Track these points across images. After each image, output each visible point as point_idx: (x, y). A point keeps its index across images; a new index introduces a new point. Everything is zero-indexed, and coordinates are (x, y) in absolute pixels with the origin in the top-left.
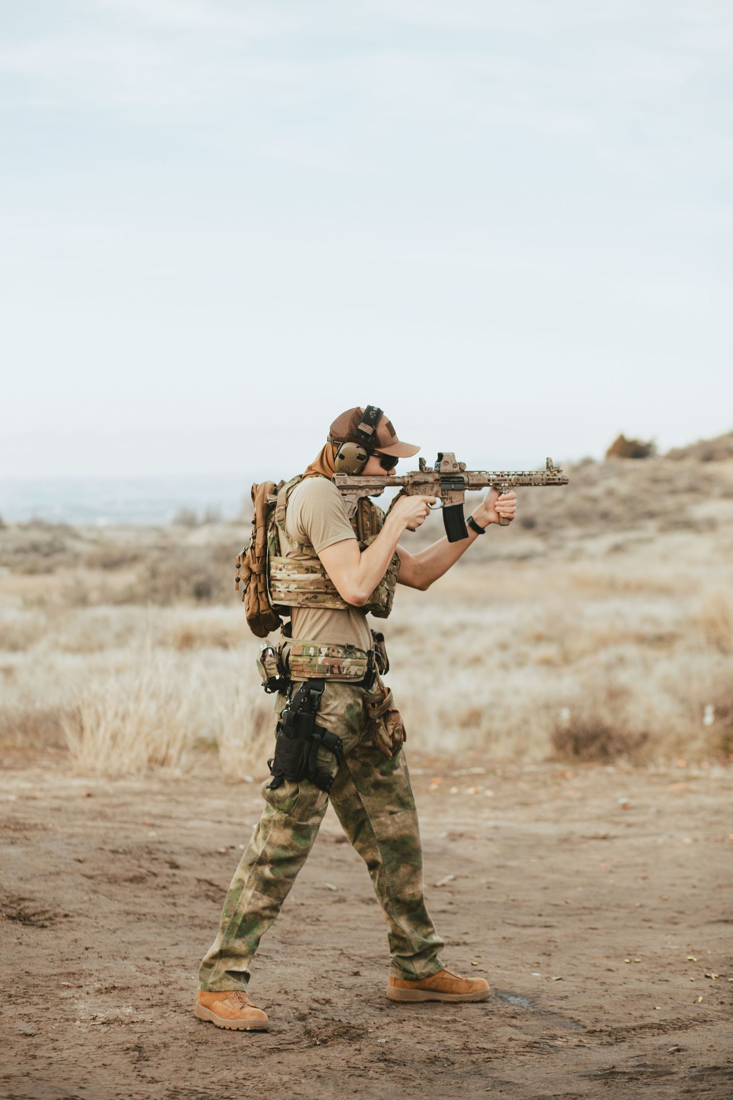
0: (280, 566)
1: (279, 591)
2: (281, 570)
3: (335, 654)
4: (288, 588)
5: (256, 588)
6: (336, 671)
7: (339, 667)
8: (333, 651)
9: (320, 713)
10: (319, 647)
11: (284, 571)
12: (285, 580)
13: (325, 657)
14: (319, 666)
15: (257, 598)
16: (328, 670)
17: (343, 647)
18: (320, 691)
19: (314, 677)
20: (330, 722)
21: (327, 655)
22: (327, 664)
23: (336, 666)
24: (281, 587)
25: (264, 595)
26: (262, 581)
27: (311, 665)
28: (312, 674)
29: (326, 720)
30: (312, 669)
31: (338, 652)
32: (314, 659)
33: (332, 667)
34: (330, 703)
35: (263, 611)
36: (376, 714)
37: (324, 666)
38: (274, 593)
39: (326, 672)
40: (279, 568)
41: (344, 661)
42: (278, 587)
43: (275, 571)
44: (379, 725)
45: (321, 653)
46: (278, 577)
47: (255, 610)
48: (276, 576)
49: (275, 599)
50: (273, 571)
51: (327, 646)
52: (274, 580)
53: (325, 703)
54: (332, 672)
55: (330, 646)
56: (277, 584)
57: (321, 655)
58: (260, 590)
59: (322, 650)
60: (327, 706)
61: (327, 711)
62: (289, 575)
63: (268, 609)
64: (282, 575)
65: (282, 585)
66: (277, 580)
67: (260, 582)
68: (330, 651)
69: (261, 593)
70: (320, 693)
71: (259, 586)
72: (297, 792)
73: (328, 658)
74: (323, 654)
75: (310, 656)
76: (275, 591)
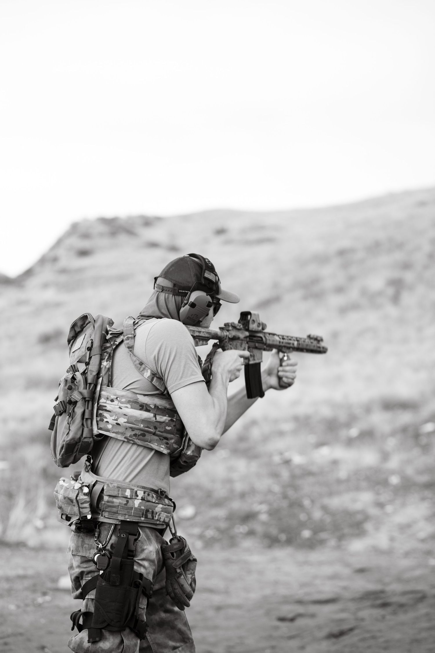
0: (113, 397)
1: (107, 422)
2: (112, 401)
3: (150, 498)
4: (116, 420)
5: (83, 414)
6: (150, 516)
7: (153, 512)
8: (149, 495)
9: (135, 559)
10: (136, 489)
11: (116, 402)
12: (115, 412)
13: (141, 501)
14: (136, 508)
15: (83, 425)
16: (143, 514)
17: (156, 492)
18: (136, 535)
19: (128, 520)
20: (144, 567)
21: (143, 499)
22: (143, 508)
23: (150, 510)
24: (109, 418)
25: (89, 421)
26: (90, 408)
27: (127, 507)
28: (127, 516)
29: (140, 565)
30: (128, 512)
31: (153, 497)
32: (130, 501)
33: (147, 511)
34: (145, 547)
35: (85, 438)
36: (178, 563)
37: (141, 510)
38: (100, 423)
39: (141, 516)
40: (110, 399)
41: (156, 507)
42: (106, 418)
43: (105, 401)
44: (181, 574)
45: (137, 496)
46: (109, 408)
47: (78, 436)
48: (106, 406)
49: (101, 429)
50: (102, 400)
51: (143, 490)
52: (103, 410)
53: (141, 547)
54: (146, 517)
55: (145, 490)
56: (106, 414)
57: (137, 498)
58: (87, 416)
59: (138, 492)
60: (143, 550)
61: (142, 556)
62: (120, 408)
63: (90, 438)
64: (112, 406)
65: (111, 416)
66: (106, 410)
67: (88, 408)
68: (146, 495)
69: (87, 419)
70: (136, 537)
71: (87, 411)
72: (122, 642)
73: (144, 502)
74: (140, 497)
75: (126, 498)
76: (103, 420)
